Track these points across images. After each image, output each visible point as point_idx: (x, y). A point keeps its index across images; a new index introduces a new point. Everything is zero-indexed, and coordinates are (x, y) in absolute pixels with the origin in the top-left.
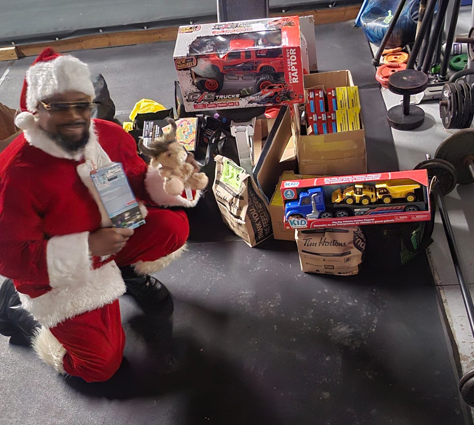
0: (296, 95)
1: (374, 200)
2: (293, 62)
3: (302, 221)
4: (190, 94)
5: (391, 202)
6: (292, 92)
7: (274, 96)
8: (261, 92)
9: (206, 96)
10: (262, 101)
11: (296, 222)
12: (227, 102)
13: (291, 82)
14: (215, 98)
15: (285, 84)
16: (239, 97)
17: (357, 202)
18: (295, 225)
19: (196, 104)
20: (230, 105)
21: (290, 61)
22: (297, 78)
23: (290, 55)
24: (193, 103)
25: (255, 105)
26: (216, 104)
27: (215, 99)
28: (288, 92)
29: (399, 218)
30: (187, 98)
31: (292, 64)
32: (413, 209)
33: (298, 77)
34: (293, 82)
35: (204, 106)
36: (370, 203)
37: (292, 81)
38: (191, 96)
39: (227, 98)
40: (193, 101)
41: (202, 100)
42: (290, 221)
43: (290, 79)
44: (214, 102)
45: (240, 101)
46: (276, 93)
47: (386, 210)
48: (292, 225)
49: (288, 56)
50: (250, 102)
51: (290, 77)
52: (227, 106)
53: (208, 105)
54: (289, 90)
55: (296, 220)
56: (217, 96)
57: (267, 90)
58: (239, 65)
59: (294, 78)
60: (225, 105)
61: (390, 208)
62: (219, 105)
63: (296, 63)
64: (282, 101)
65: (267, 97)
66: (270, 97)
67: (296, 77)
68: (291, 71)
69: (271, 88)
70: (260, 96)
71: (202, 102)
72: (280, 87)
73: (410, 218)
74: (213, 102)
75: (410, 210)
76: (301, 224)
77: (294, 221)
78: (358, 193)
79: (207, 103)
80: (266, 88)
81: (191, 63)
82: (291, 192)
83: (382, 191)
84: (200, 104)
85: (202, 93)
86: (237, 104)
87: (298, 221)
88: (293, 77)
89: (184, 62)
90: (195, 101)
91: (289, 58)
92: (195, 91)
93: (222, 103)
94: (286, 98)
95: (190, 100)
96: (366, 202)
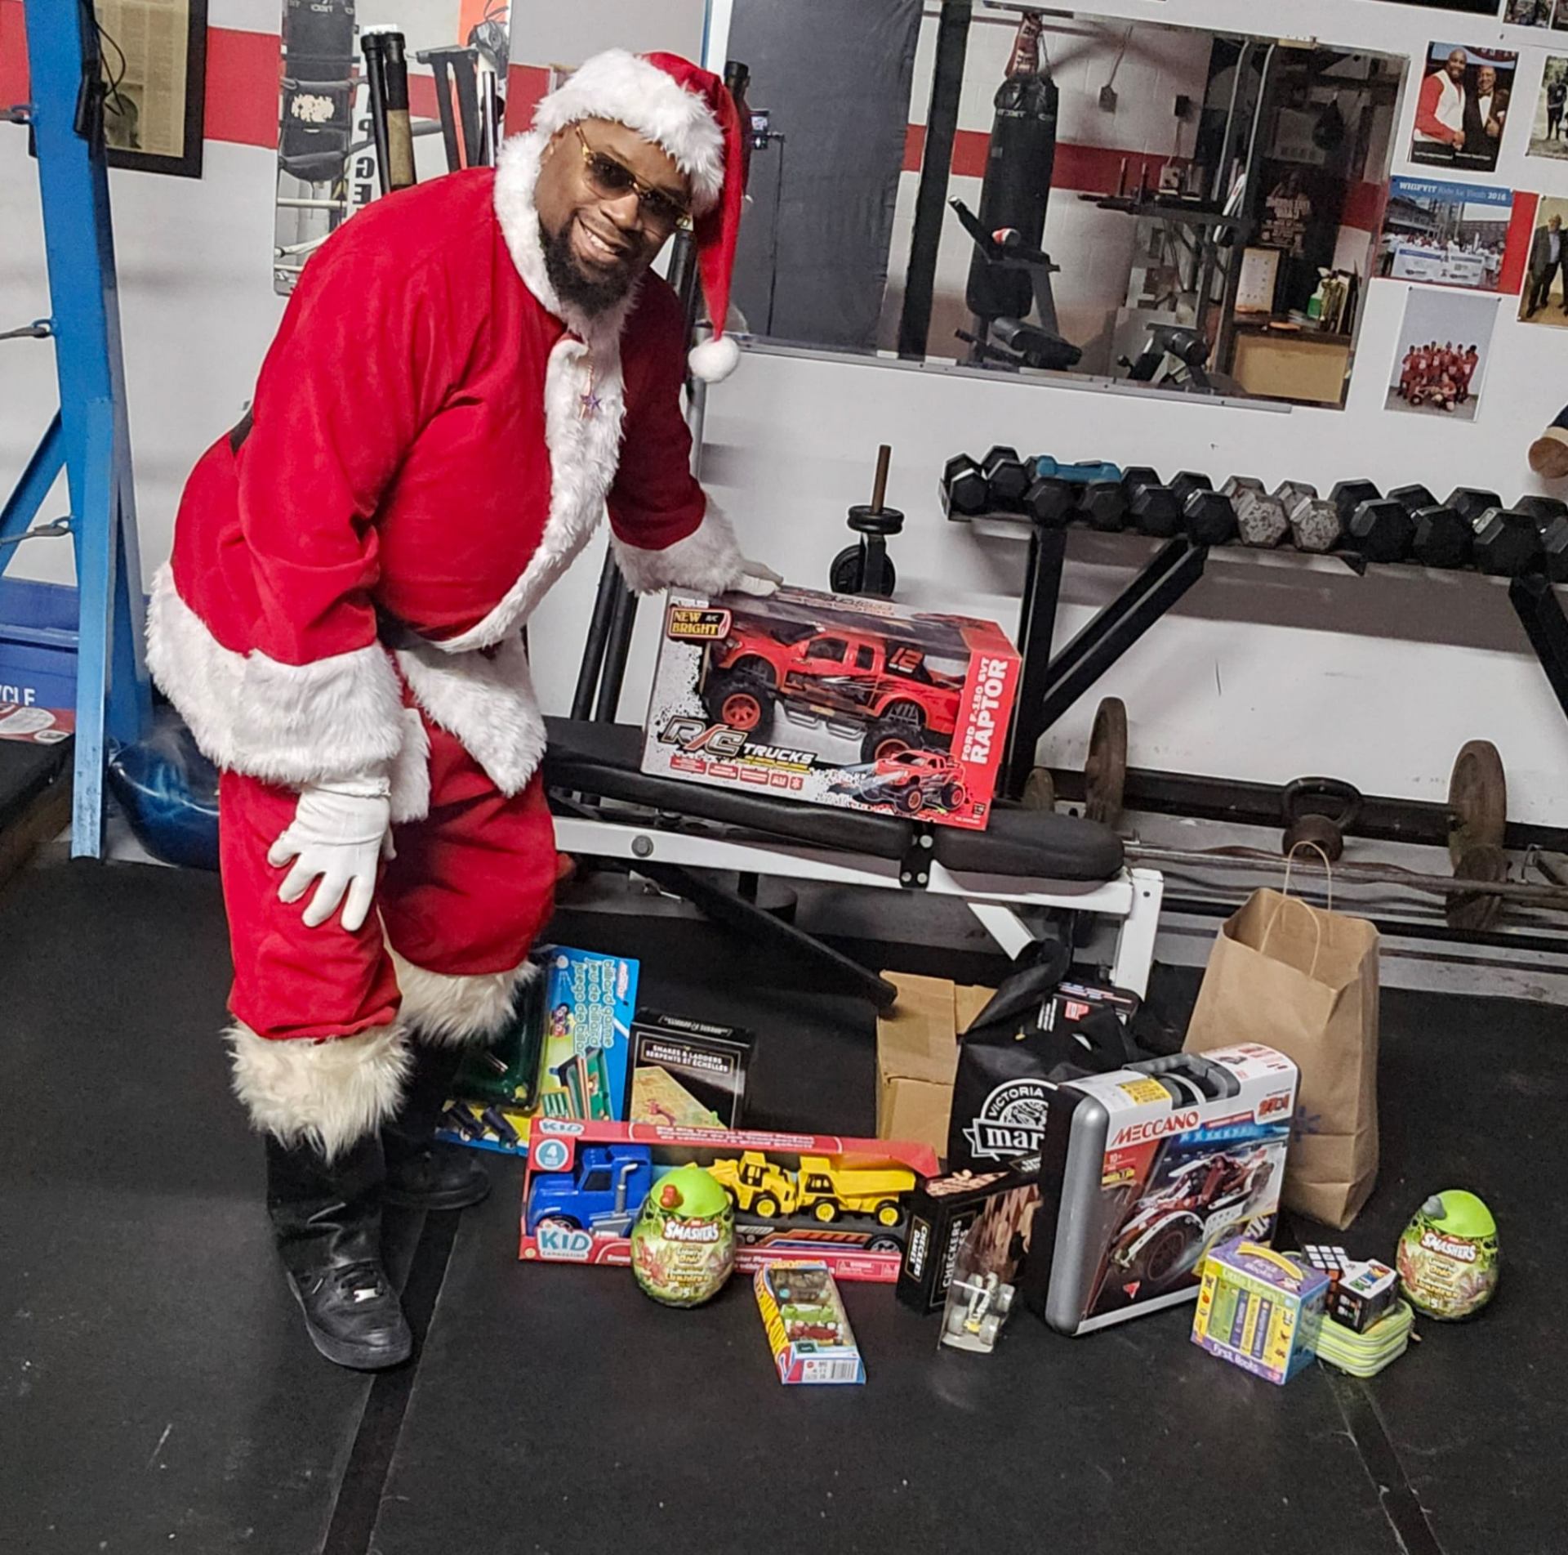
0: (967, 801)
1: (788, 1207)
2: (990, 699)
3: (577, 1238)
4: (676, 719)
5: (836, 1219)
6: (959, 788)
7: (906, 786)
8: (875, 766)
9: (717, 737)
10: (869, 793)
11: (559, 1240)
12: (771, 772)
13: (965, 758)
14: (742, 748)
15: (947, 758)
16: (810, 765)
17: (745, 1205)
18: (555, 1246)
19: (680, 753)
20: (775, 781)
21: (984, 694)
22: (986, 751)
23: (988, 678)
24: (673, 749)
25: (844, 800)
26: (735, 770)
27: (741, 754)
28: (949, 785)
29: (848, 1265)
30: (661, 728)
31: (986, 703)
32: (891, 1247)
33: (991, 747)
34: (974, 759)
35: (702, 765)
36: (778, 1214)
37: (969, 755)
38: (676, 726)
39: (776, 759)
40: (677, 742)
41: (703, 748)
42: (544, 1234)
43: (966, 749)
44: (733, 762)
45: (807, 778)
46: (915, 780)
47: (819, 1239)
48: (545, 1246)
49: (982, 678)
50: (836, 789)
51: (969, 740)
52: (765, 783)
53: (712, 766)
54: (956, 778)
55: (563, 1231)
56: (749, 746)
57: (896, 763)
58: (833, 680)
59: (977, 748)
60: (762, 777)
61: (831, 1233)
62: (746, 774)
63: (995, 705)
64: (925, 807)
65: (884, 786)
66: (895, 788)
67: (983, 746)
68: (975, 724)
69: (907, 759)
70: (871, 776)
71: (701, 752)
72: (933, 763)
73: (878, 1269)
74: (731, 758)
75: (881, 1246)
76: (573, 1248)
77: (555, 1234)
78: (750, 1181)
79: (714, 759)
80: (894, 755)
81: (714, 626)
82: (559, 1149)
83: (818, 1184)
84: (691, 755)
85: (709, 723)
86: (796, 784)
87: (565, 1238)
88: (975, 743)
89: (695, 617)
90: (681, 744)
91: (983, 684)
92: (693, 714)
93: (755, 771)
94: (939, 801)
95: (668, 738)
96: (766, 1209)
